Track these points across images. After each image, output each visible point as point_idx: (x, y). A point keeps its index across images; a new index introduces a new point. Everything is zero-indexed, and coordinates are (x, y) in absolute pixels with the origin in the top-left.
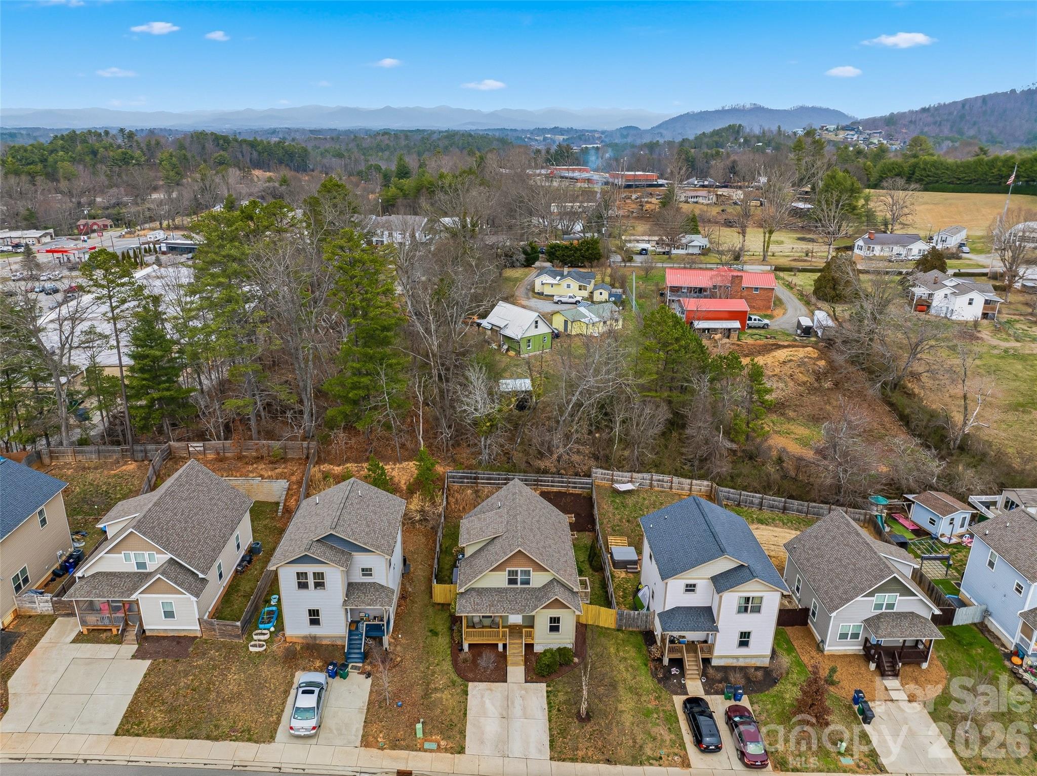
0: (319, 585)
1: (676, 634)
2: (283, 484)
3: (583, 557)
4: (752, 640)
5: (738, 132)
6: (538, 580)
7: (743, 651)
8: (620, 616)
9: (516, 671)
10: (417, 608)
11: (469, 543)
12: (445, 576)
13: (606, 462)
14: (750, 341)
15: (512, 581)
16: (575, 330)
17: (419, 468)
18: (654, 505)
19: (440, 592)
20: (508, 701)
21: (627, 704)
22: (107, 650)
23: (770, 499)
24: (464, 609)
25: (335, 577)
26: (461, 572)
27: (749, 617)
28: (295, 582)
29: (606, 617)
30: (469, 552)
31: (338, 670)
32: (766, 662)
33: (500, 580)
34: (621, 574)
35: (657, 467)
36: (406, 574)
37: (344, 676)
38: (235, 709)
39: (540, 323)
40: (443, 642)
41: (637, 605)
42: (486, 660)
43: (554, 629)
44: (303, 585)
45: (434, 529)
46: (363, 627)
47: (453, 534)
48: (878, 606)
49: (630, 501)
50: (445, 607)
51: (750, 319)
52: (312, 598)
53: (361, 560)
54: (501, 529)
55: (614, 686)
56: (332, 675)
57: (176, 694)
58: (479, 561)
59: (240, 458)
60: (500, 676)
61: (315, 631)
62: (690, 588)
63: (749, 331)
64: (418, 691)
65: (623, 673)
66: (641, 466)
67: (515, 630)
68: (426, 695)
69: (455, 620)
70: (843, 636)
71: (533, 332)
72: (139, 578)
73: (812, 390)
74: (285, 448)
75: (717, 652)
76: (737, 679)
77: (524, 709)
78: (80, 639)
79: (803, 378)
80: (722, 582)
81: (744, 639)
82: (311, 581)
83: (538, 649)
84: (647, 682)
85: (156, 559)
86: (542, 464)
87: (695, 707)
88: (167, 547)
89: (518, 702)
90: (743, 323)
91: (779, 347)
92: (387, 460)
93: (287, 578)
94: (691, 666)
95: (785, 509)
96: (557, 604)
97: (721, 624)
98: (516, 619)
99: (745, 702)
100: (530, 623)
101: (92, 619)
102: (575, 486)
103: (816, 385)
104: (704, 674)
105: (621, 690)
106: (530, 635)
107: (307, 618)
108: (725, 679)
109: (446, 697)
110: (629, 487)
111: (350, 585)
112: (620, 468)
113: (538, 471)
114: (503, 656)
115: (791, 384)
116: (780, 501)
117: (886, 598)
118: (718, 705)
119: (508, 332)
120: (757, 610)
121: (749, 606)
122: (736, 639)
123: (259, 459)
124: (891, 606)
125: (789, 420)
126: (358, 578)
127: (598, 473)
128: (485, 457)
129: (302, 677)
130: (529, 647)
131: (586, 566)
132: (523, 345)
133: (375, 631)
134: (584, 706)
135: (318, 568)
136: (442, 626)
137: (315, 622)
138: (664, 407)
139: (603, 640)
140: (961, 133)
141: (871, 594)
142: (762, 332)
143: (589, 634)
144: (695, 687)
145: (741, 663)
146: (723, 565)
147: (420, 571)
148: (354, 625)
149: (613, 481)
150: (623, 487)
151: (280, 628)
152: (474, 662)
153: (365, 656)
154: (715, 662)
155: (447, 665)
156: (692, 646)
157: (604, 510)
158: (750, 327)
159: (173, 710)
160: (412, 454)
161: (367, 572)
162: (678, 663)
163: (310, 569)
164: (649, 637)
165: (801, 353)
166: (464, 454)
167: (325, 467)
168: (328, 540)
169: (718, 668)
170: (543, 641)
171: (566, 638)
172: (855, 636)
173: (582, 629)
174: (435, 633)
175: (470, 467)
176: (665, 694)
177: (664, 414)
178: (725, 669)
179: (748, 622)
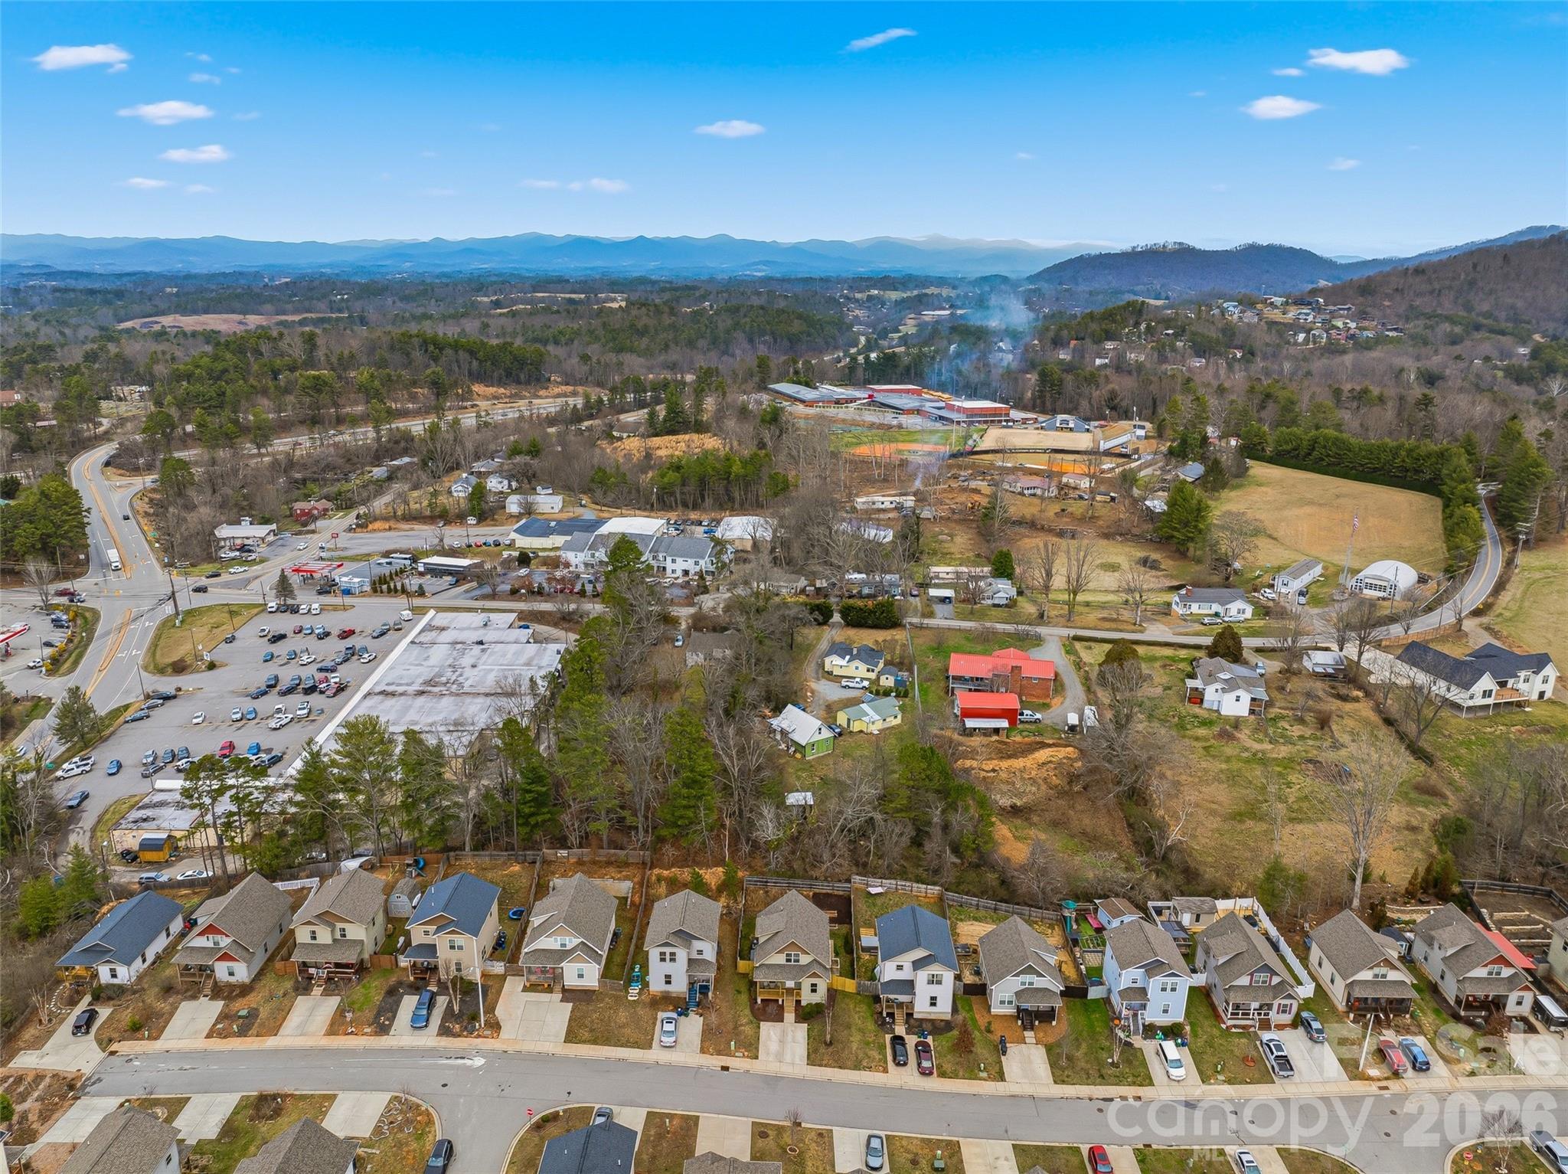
0: (673, 960)
1: (892, 997)
2: (628, 884)
3: (840, 943)
4: (938, 1002)
5: (1140, 312)
6: (805, 960)
7: (933, 1009)
8: (859, 985)
9: (789, 1016)
10: (727, 976)
11: (762, 934)
12: (746, 955)
13: (864, 869)
14: (1018, 739)
15: (788, 960)
16: (856, 727)
17: (725, 873)
18: (897, 905)
19: (743, 965)
20: (784, 1033)
21: (856, 1038)
22: (544, 997)
23: (983, 902)
24: (759, 977)
25: (682, 955)
26: (755, 954)
27: (935, 987)
28: (658, 957)
29: (850, 985)
30: (761, 941)
31: (684, 1013)
32: (948, 1017)
33: (781, 959)
34: (866, 957)
35: (903, 874)
36: (719, 953)
37: (687, 1015)
38: (627, 1031)
39: (824, 730)
40: (744, 998)
41: (873, 978)
42: (771, 1008)
43: (814, 991)
44: (663, 960)
45: (736, 921)
46: (697, 986)
47: (751, 925)
48: (1023, 983)
49: (879, 902)
50: (745, 975)
51: (1022, 714)
52: (668, 967)
53: (697, 945)
54: (782, 927)
55: (849, 1027)
56: (680, 1014)
57: (592, 1022)
58: (769, 946)
59: (594, 863)
60: (780, 1018)
61: (668, 988)
62: (900, 968)
63: (1020, 726)
64: (731, 1026)
65: (856, 1020)
66: (890, 874)
67: (790, 991)
68: (736, 1028)
69: (752, 984)
70: (1002, 1002)
71: (817, 737)
72: (563, 954)
73: (1062, 793)
74: (627, 855)
75: (916, 1009)
76: (928, 1026)
77: (794, 1037)
78: (525, 989)
79: (1055, 781)
80: (918, 965)
81: (933, 1001)
82: (668, 957)
83: (803, 1003)
84: (871, 1026)
85: (572, 941)
86: (815, 873)
87: (898, 1040)
88: (580, 933)
89: (790, 1034)
90: (1013, 723)
91: (1044, 745)
92: (700, 865)
93: (654, 954)
94: (900, 1017)
95: (995, 909)
96: (814, 975)
97: (917, 990)
98: (790, 984)
99: (930, 1040)
100: (799, 986)
101: (533, 978)
102: (839, 888)
103: (1067, 788)
104: (907, 1022)
105: (853, 1030)
106: (799, 994)
107: (663, 980)
108: (920, 1026)
109: (748, 1030)
110: (879, 890)
111: (690, 960)
112: (874, 875)
113: (811, 878)
114: (782, 1007)
115: (1044, 787)
116: (991, 903)
117: (1028, 978)
118: (911, 1041)
119: (796, 737)
120: (939, 982)
121: (934, 980)
122: (928, 1002)
123: (609, 863)
124: (1031, 984)
125: (1032, 824)
126: (695, 956)
127: (857, 878)
128: (773, 866)
129: (661, 1015)
130: (798, 1002)
131: (842, 951)
132: (808, 750)
133: (704, 989)
134: (828, 1037)
135: (672, 950)
136: (744, 988)
137: (668, 982)
138: (910, 827)
139: (847, 1000)
140: (1468, 307)
141: (1017, 975)
142: (1033, 727)
143: (839, 997)
144: (900, 1030)
145: (933, 1017)
146: (919, 953)
147: (728, 951)
148: (691, 984)
149: (868, 885)
150: (873, 891)
151: (646, 985)
152: (764, 1010)
153: (698, 1004)
154: (915, 1016)
155: (747, 1011)
156: (900, 1005)
157: (859, 907)
158: (1022, 722)
159: (592, 1031)
160: (721, 862)
161: (700, 952)
162: (891, 1015)
163: (668, 950)
164: (877, 999)
165: (1062, 753)
166: (758, 863)
167: (656, 871)
168: (680, 933)
169: (917, 1020)
170: (807, 998)
171: (820, 997)
172: (1010, 1002)
173: (832, 993)
174: (739, 992)
175: (763, 874)
176: (881, 1034)
177: (910, 831)
178: (921, 1020)
179: (934, 990)
